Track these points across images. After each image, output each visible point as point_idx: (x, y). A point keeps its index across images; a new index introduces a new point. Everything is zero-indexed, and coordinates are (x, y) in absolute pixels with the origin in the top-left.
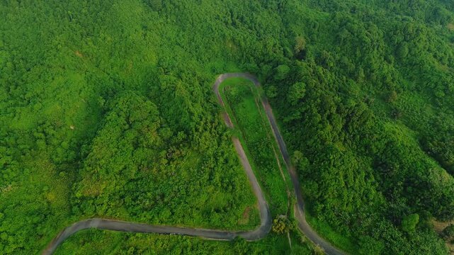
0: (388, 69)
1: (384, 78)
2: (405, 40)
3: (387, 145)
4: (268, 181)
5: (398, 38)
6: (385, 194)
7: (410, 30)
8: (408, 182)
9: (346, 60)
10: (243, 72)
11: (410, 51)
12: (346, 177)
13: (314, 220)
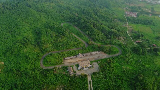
0: (96, 17)
1: (96, 19)
2: (97, 11)
3: (102, 28)
4: (83, 38)
5: (96, 11)
6: (106, 36)
7: (98, 9)
8: (109, 33)
9: (87, 17)
10: (67, 22)
11: (99, 13)
12: (98, 33)
13: (95, 42)
